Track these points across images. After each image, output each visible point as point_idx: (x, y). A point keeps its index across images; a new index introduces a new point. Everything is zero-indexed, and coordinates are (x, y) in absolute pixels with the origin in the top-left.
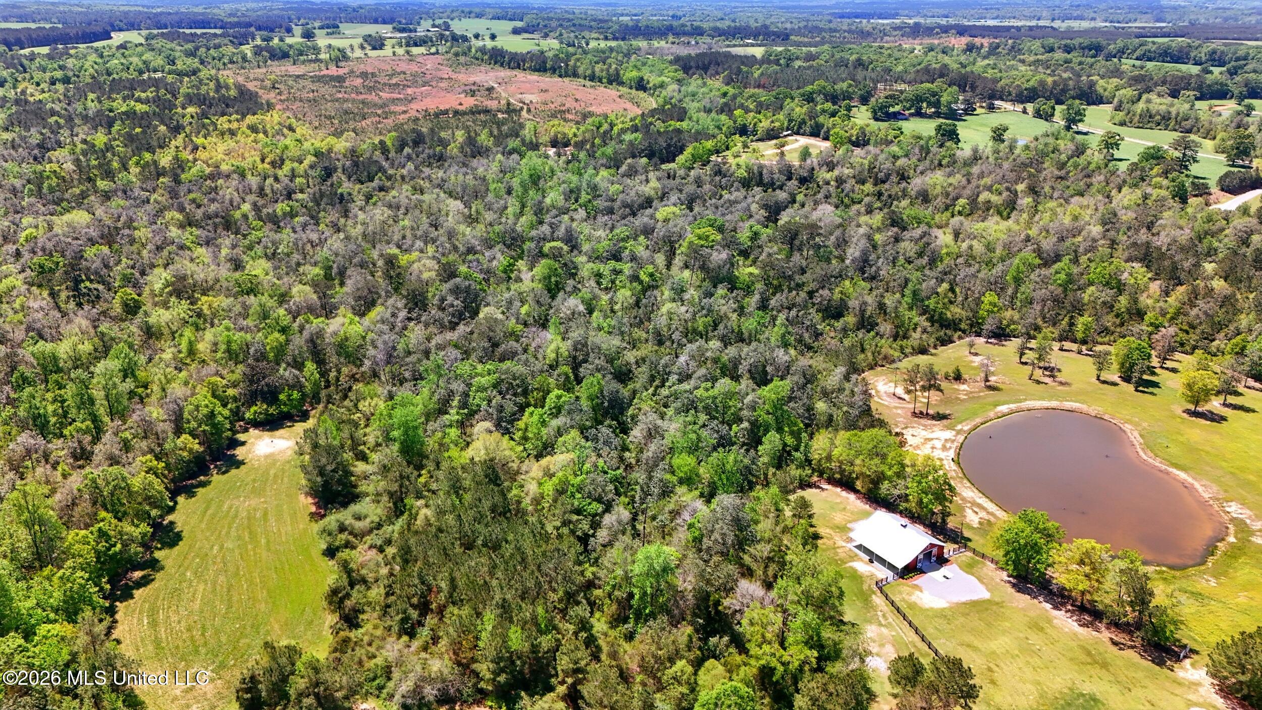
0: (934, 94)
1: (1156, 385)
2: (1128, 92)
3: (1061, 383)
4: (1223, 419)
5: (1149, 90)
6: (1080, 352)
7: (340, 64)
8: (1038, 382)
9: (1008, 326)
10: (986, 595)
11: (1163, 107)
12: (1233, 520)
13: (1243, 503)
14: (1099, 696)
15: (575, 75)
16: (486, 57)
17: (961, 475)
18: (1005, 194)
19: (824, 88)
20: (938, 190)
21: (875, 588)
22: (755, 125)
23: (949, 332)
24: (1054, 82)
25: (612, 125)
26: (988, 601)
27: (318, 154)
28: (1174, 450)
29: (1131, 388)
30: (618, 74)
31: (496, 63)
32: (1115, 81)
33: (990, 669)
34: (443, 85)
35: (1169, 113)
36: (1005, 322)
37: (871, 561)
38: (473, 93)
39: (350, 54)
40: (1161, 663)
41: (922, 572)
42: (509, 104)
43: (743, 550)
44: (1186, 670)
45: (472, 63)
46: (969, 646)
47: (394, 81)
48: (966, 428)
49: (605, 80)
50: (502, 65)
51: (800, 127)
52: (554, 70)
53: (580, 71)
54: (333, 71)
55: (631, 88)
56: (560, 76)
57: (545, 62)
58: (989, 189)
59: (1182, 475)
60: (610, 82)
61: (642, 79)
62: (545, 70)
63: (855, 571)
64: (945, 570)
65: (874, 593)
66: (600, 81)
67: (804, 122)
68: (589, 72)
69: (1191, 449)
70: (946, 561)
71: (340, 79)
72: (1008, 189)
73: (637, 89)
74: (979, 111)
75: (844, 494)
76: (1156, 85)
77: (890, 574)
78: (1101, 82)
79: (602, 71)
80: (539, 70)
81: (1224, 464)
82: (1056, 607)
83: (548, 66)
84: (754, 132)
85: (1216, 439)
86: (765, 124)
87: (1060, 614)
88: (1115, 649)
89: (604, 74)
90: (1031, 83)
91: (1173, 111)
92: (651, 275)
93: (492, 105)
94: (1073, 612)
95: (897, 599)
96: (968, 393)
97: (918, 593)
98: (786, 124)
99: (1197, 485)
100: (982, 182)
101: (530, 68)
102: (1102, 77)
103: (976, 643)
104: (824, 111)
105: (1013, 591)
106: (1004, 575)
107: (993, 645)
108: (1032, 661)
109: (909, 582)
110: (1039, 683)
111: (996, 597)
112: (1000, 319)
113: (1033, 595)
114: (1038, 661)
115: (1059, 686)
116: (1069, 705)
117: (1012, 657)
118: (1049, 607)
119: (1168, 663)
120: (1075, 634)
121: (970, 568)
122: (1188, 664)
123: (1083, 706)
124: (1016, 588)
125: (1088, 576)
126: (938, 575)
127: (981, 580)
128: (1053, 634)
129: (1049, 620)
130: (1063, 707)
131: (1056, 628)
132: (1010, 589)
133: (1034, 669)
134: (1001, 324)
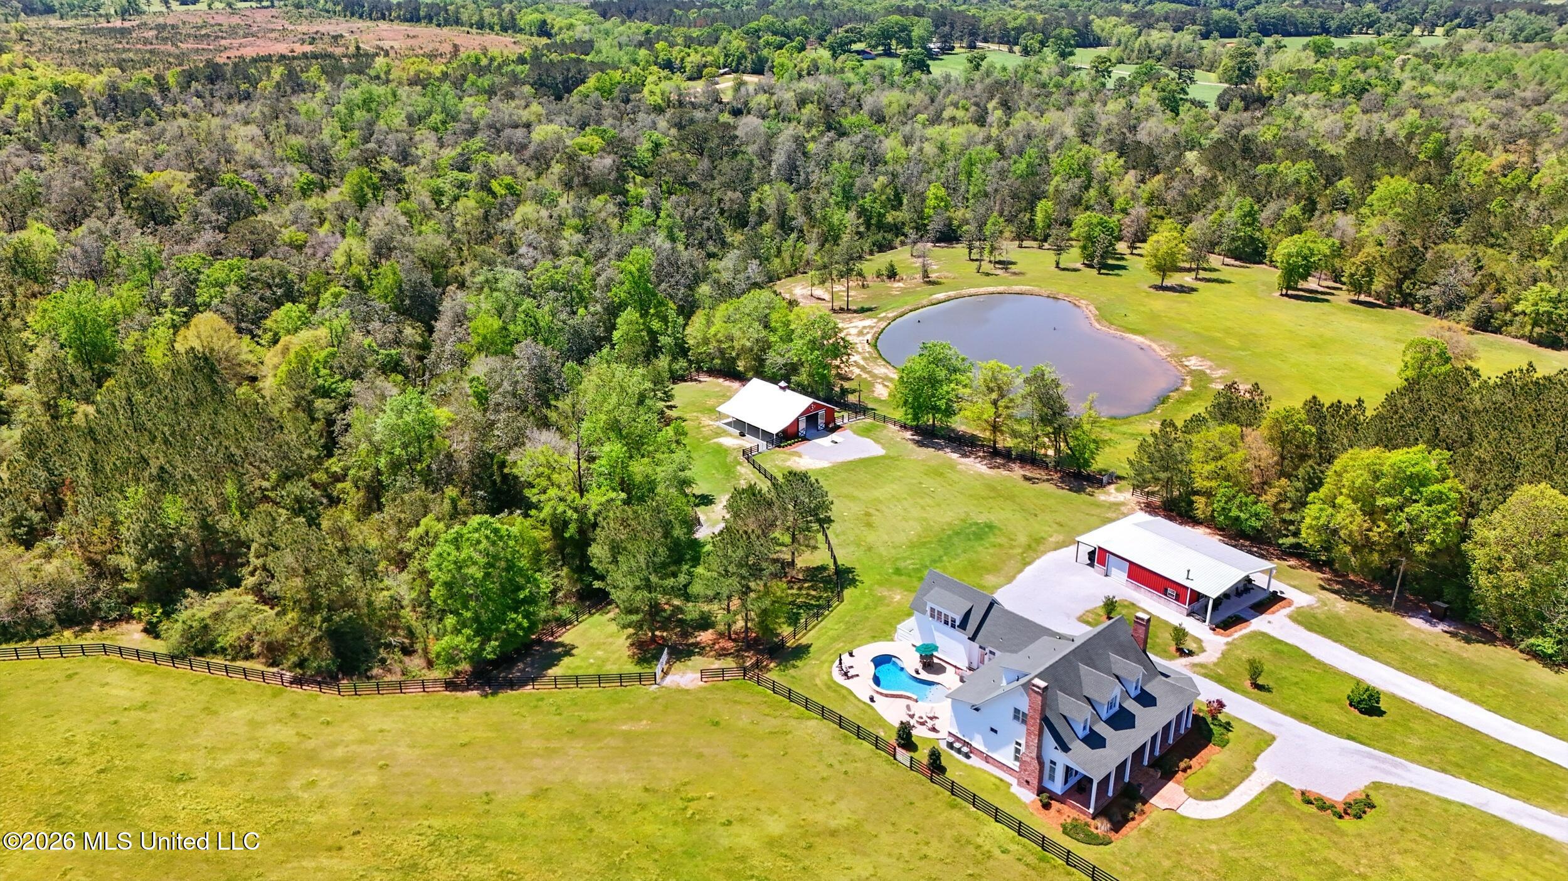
0: (904, 28)
1: (1124, 268)
2: (1129, 29)
3: (1015, 274)
4: (1193, 290)
5: (1150, 26)
6: (1040, 247)
7: (127, 17)
8: (988, 274)
9: (960, 226)
10: (882, 452)
11: (1164, 41)
12: (1191, 372)
13: (1204, 357)
14: (996, 523)
15: (458, 22)
16: (339, 8)
17: (875, 355)
18: (973, 108)
19: (773, 24)
20: (895, 108)
21: (741, 458)
22: (682, 60)
23: (889, 236)
24: (1045, 19)
25: (492, 59)
26: (883, 457)
27: (58, 89)
28: (1132, 317)
29: (1095, 272)
30: (513, 19)
31: (352, 15)
32: (1113, 20)
33: (868, 514)
34: (273, 35)
35: (1170, 46)
36: (955, 223)
37: (742, 435)
38: (313, 41)
39: (146, 8)
40: (1079, 490)
41: (805, 439)
42: (358, 48)
43: (549, 406)
44: (1109, 494)
45: (320, 16)
46: (846, 496)
47: (203, 32)
48: (891, 315)
49: (497, 28)
50: (361, 17)
51: (739, 63)
52: (430, 19)
53: (464, 17)
54: (117, 23)
55: (532, 34)
56: (439, 25)
57: (417, 9)
58: (956, 105)
59: (1139, 339)
60: (505, 29)
61: (544, 22)
62: (419, 20)
63: (720, 445)
64: (834, 436)
65: (740, 464)
66: (492, 29)
67: (743, 56)
68: (475, 18)
69: (1154, 316)
70: (837, 428)
71: (124, 32)
72: (977, 104)
73: (539, 35)
74: (956, 50)
75: (727, 383)
76: (1158, 21)
77: (763, 444)
78: (1097, 21)
79: (493, 14)
80: (410, 20)
81: (1188, 326)
82: (964, 455)
83: (422, 13)
84: (682, 69)
85: (1184, 307)
86: (694, 58)
87: (969, 461)
88: (1027, 484)
89: (496, 20)
90: (1019, 21)
91: (1175, 43)
92: (509, 187)
93: (338, 51)
94: (984, 458)
95: (766, 466)
96: (902, 289)
97: (797, 459)
98: (722, 60)
99: (1155, 346)
100: (948, 101)
101: (399, 17)
102: (1100, 17)
103: (856, 493)
104: (768, 44)
105: (915, 447)
106: (908, 434)
107: (877, 494)
108: (921, 502)
109: (787, 450)
110: (925, 519)
111: (893, 453)
112: (950, 219)
113: (939, 447)
114: (929, 501)
115: (949, 520)
116: (958, 534)
117: (898, 500)
118: (955, 456)
119: (1089, 489)
120: (981, 475)
121: (866, 432)
122: (1112, 488)
123: (974, 533)
124: (920, 444)
125: (995, 403)
126: (825, 441)
127: (876, 441)
128: (955, 477)
129: (952, 467)
130: (949, 537)
131: (960, 472)
132: (911, 446)
133: (923, 508)
134: (950, 224)
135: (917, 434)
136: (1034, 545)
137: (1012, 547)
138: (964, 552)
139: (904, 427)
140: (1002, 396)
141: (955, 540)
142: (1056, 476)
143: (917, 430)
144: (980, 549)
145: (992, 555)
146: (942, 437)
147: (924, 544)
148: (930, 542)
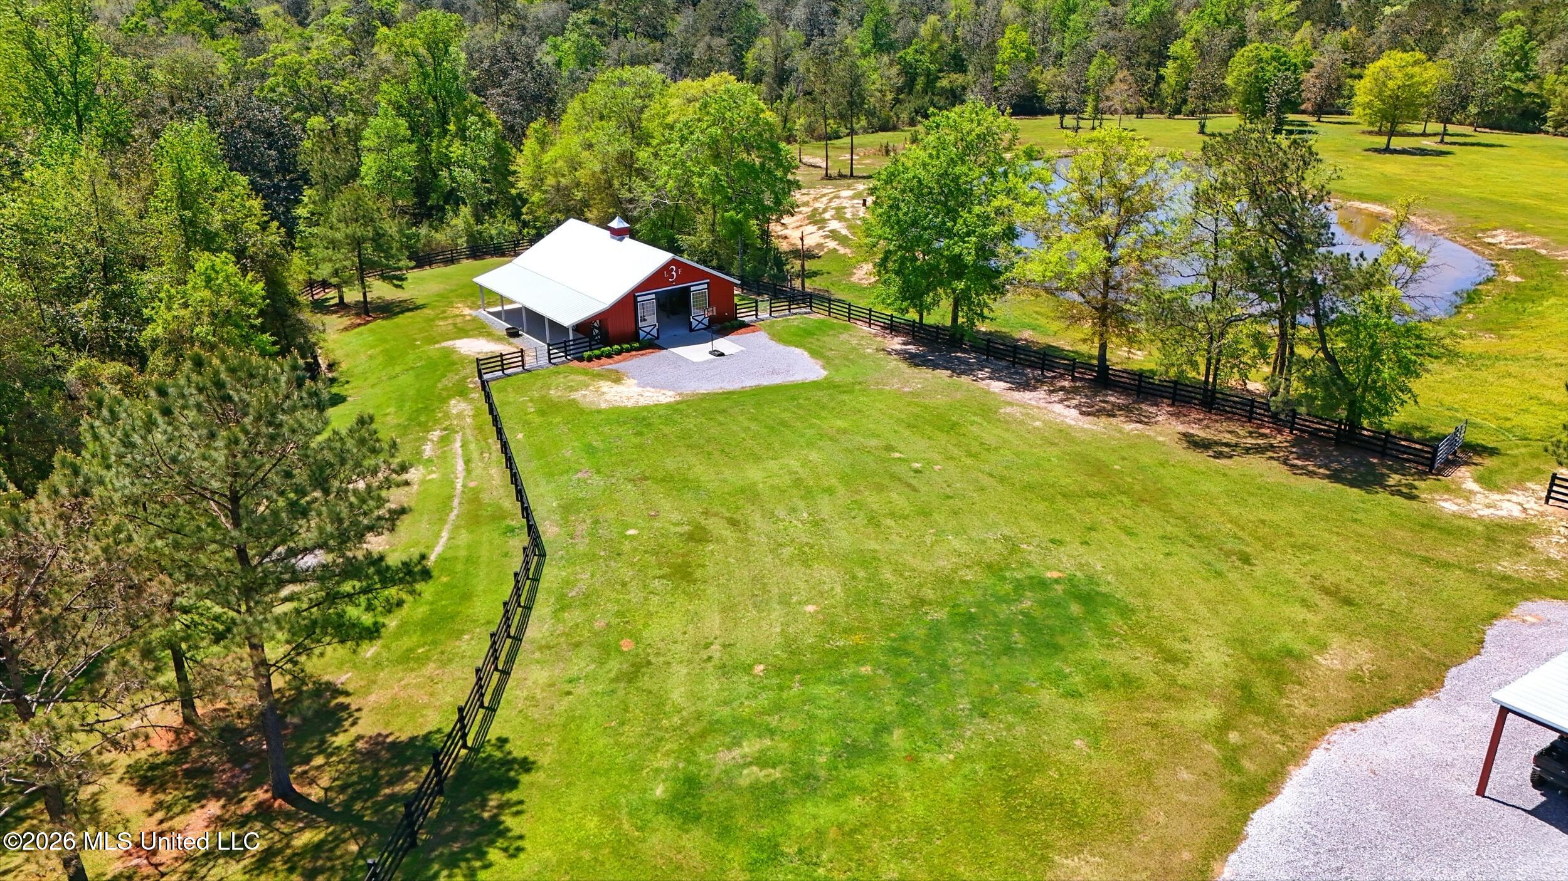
1: (1312, 132)
4: (1444, 153)
6: (1171, 119)
9: (1048, 92)
14: (1110, 583)
21: (474, 382)
26: (816, 385)
28: (1352, 181)
36: (1042, 87)
37: (514, 333)
40: (1368, 480)
41: (652, 344)
46: (667, 479)
59: (1375, 208)
63: (452, 351)
64: (723, 344)
65: (463, 393)
69: (1390, 180)
70: (739, 327)
82: (1025, 386)
85: (1441, 170)
87: (1035, 398)
88: (1199, 460)
94: (1073, 392)
105: (904, 366)
106: (896, 343)
107: (754, 474)
108: (872, 500)
109: (595, 366)
110: (869, 560)
111: (844, 376)
112: (1035, 82)
113: (966, 369)
114: (899, 499)
115: (944, 564)
116: (967, 621)
117: (808, 494)
118: (998, 386)
119: (1394, 479)
120: (1065, 433)
121: (799, 338)
122: (1465, 477)
123: (1030, 623)
124: (913, 360)
125: (1108, 239)
126: (697, 353)
127: (814, 353)
128: (990, 434)
129: (987, 410)
130: (936, 633)
131: (1006, 423)
132: (895, 363)
133: (873, 520)
134: (1035, 89)
135: (916, 341)
136: (1262, 687)
137: (1176, 695)
138: (983, 708)
139: (892, 328)
140: (1126, 222)
141: (955, 646)
142: (1280, 439)
143: (916, 332)
144: (1047, 696)
145: (1096, 734)
146: (974, 349)
147: (835, 660)
148: (860, 654)
